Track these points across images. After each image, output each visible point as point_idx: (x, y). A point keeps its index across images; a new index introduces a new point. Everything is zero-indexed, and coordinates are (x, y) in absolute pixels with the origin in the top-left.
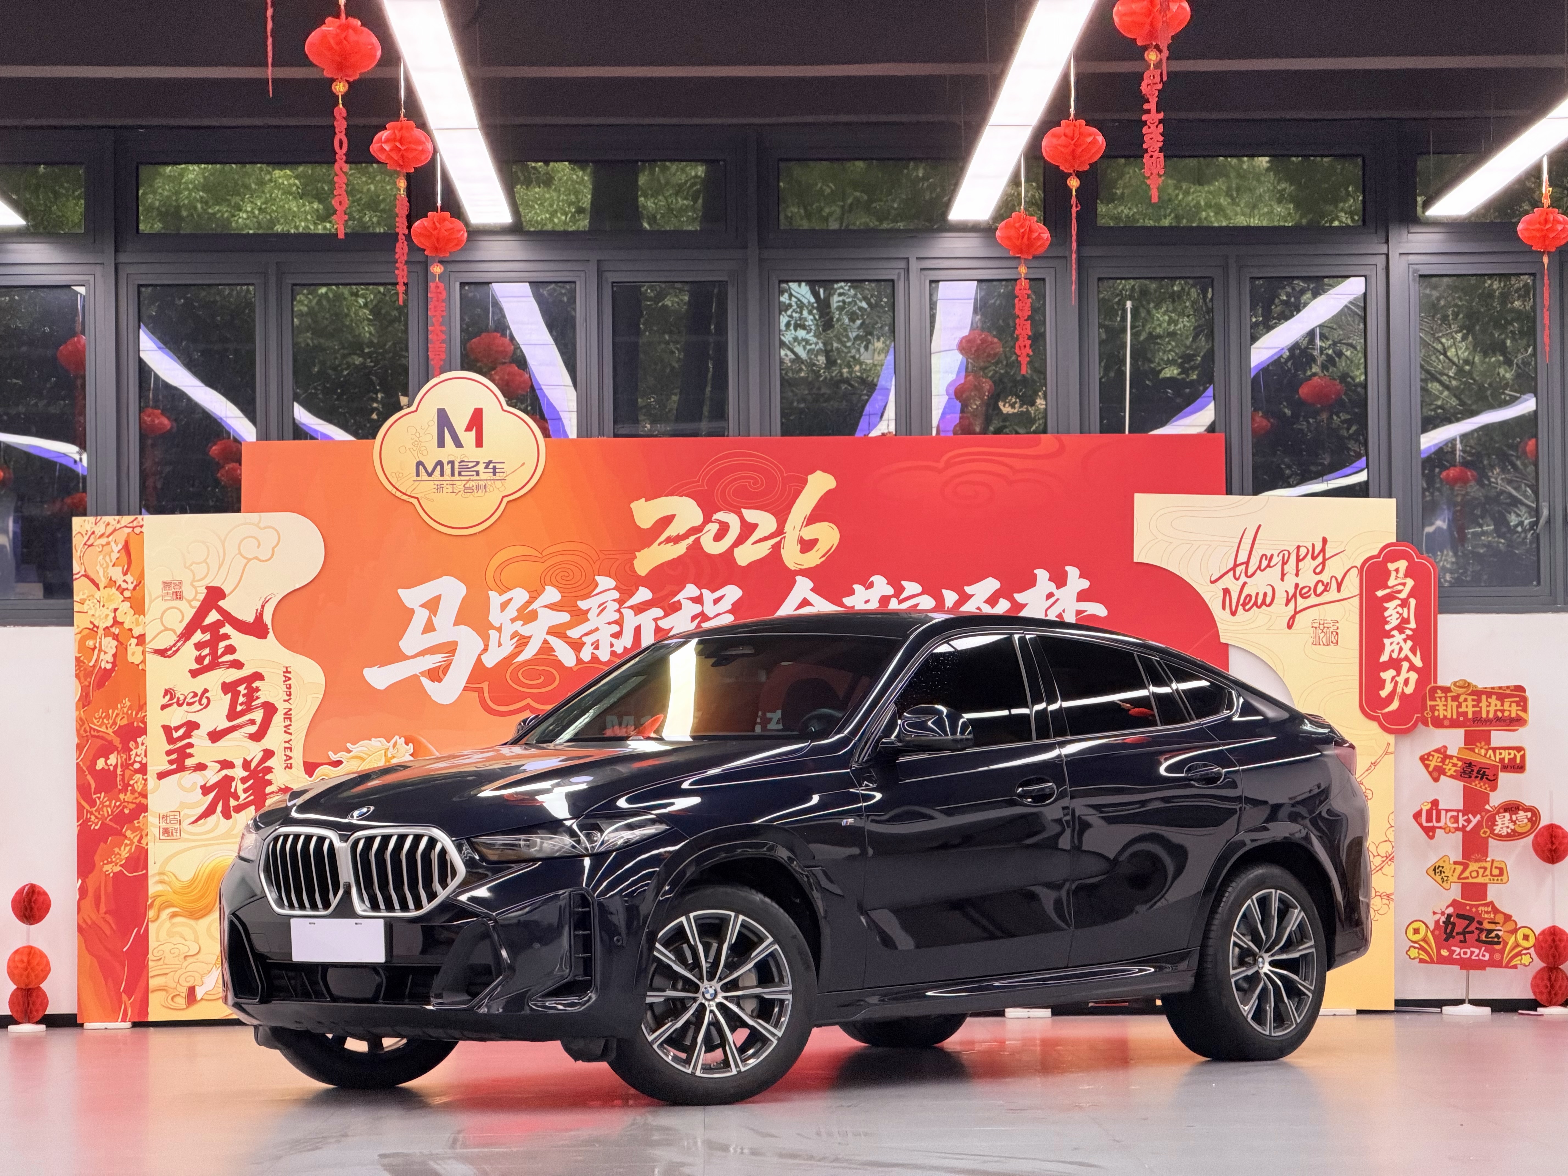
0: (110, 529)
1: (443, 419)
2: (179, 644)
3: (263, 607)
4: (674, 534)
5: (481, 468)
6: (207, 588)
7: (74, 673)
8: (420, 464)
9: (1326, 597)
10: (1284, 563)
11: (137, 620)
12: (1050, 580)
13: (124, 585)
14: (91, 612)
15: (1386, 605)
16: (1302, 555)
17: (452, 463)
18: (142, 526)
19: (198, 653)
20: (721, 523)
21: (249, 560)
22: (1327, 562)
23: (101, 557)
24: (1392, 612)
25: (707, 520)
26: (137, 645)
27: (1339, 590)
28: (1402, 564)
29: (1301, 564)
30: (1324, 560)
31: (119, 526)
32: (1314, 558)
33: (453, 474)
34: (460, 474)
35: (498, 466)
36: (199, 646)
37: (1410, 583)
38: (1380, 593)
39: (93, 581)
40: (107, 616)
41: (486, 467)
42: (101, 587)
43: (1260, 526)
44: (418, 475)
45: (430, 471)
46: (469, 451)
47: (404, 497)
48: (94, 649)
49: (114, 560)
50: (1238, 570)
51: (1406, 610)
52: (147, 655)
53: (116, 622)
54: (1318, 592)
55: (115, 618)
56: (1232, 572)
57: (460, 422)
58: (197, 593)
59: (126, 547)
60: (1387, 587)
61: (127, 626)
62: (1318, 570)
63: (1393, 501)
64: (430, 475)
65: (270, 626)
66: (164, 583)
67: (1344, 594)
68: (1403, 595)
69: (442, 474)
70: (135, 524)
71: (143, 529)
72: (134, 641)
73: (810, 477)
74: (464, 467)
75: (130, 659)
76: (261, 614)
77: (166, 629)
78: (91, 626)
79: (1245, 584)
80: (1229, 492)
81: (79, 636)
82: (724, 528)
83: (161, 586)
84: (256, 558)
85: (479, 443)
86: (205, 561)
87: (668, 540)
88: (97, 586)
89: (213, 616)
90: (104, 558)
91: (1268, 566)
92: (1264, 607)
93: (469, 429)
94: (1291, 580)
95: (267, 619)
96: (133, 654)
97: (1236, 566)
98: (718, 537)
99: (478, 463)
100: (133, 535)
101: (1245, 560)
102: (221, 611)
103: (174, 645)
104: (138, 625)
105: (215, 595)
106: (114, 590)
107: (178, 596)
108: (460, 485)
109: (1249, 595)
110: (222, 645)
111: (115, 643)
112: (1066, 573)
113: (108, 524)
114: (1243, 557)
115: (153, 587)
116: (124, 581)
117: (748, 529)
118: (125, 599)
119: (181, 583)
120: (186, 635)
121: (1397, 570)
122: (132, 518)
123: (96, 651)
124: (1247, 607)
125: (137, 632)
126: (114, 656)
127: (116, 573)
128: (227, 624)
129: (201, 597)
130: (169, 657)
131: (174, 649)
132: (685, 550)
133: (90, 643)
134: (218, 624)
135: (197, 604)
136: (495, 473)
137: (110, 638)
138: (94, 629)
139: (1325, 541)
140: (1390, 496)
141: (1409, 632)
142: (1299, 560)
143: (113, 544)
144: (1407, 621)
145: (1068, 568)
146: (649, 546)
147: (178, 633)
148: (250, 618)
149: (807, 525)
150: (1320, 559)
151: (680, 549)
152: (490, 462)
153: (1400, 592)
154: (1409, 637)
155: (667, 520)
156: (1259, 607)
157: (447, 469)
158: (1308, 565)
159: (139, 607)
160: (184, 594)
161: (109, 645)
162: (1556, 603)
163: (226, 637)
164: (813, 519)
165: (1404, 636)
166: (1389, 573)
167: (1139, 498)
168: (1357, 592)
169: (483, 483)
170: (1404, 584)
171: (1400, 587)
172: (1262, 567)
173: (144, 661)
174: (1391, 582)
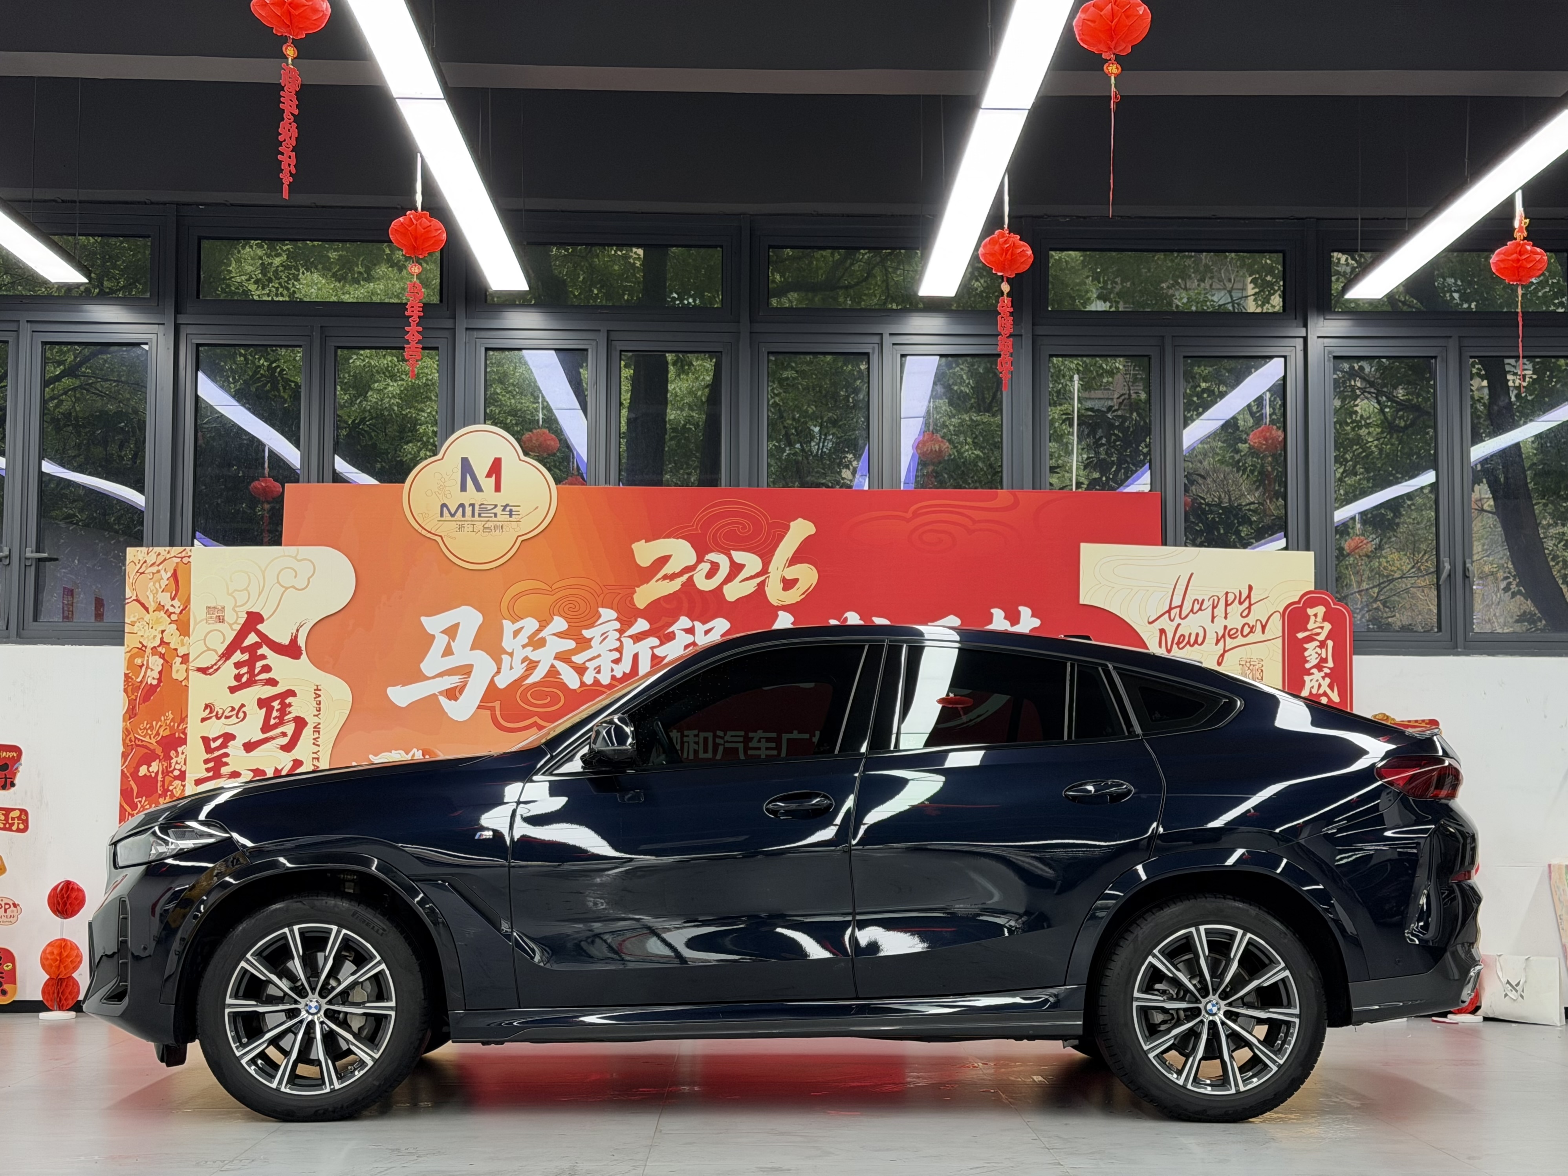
0: (161, 559)
1: (466, 466)
2: (220, 663)
3: (298, 631)
4: (670, 572)
5: (499, 510)
6: (248, 613)
7: (122, 688)
8: (444, 505)
9: (1252, 638)
10: (1214, 607)
11: (182, 640)
12: (1005, 618)
13: (171, 610)
14: (140, 633)
15: (1306, 646)
16: (1230, 601)
17: (473, 505)
18: (189, 557)
19: (237, 672)
20: (712, 563)
21: (287, 588)
22: (1252, 607)
23: (152, 584)
24: (1312, 653)
25: (700, 560)
26: (181, 663)
27: (1263, 632)
28: (1321, 610)
29: (1229, 608)
30: (1250, 605)
31: (168, 556)
32: (1241, 603)
33: (473, 516)
34: (480, 515)
35: (514, 509)
36: (238, 665)
37: (1328, 626)
38: (1300, 635)
39: (143, 605)
40: (155, 637)
41: (504, 510)
42: (151, 610)
43: (1192, 574)
44: (442, 515)
45: (453, 512)
46: (489, 495)
47: (429, 535)
48: (141, 667)
49: (163, 587)
50: (1173, 612)
51: (1324, 650)
52: (191, 673)
53: (162, 643)
54: (1245, 633)
55: (162, 639)
56: (1167, 615)
57: (481, 468)
58: (238, 617)
59: (175, 575)
60: (1307, 630)
61: (172, 646)
62: (1245, 614)
63: (1311, 554)
64: (453, 515)
65: (303, 648)
66: (208, 608)
67: (1268, 634)
68: (1322, 637)
69: (464, 515)
70: (184, 554)
71: (190, 560)
72: (179, 660)
73: (792, 524)
74: (483, 508)
75: (175, 676)
76: (296, 637)
77: (209, 649)
78: (140, 646)
79: (1179, 625)
80: (1164, 543)
81: (129, 654)
82: (715, 568)
83: (205, 611)
84: (293, 587)
85: (498, 488)
86: (246, 589)
87: (665, 577)
88: (147, 609)
89: (252, 639)
90: (154, 585)
91: (1200, 609)
92: (1196, 646)
93: (489, 475)
94: (1220, 622)
95: (301, 642)
96: (177, 671)
97: (1171, 609)
98: (710, 575)
99: (496, 506)
100: (181, 564)
101: (1179, 604)
102: (259, 634)
103: (215, 664)
104: (183, 645)
105: (254, 619)
106: (162, 613)
107: (221, 620)
108: (479, 526)
109: (1183, 636)
110: (259, 665)
111: (161, 661)
112: (1019, 613)
113: (159, 554)
114: (1177, 602)
115: (197, 611)
116: (172, 606)
117: (736, 568)
118: (172, 622)
119: (223, 608)
120: (227, 654)
121: (1316, 615)
122: (182, 549)
123: (144, 668)
124: (1181, 646)
125: (181, 652)
126: (160, 673)
127: (165, 599)
128: (264, 646)
129: (242, 621)
130: (210, 674)
131: (215, 667)
132: (679, 587)
133: (138, 661)
134: (257, 646)
135: (238, 627)
136: (511, 515)
137: (157, 657)
138: (142, 648)
139: (1250, 588)
140: (1307, 549)
141: (1327, 671)
142: (1227, 605)
143: (162, 572)
144: (1325, 660)
145: (1022, 609)
146: (647, 582)
147: (220, 653)
148: (286, 641)
149: (789, 566)
150: (1246, 604)
151: (676, 585)
152: (507, 505)
153: (1318, 634)
154: (1327, 675)
155: (663, 560)
156: (1192, 646)
157: (469, 510)
158: (1236, 609)
159: (184, 629)
160: (226, 618)
161: (156, 663)
162: (1457, 648)
163: (263, 657)
164: (794, 560)
165: (1322, 674)
166: (1308, 617)
167: (1084, 546)
168: (1281, 634)
169: (500, 524)
170: (1322, 628)
171: (1319, 630)
172: (1195, 610)
173: (187, 678)
174: (1310, 626)
